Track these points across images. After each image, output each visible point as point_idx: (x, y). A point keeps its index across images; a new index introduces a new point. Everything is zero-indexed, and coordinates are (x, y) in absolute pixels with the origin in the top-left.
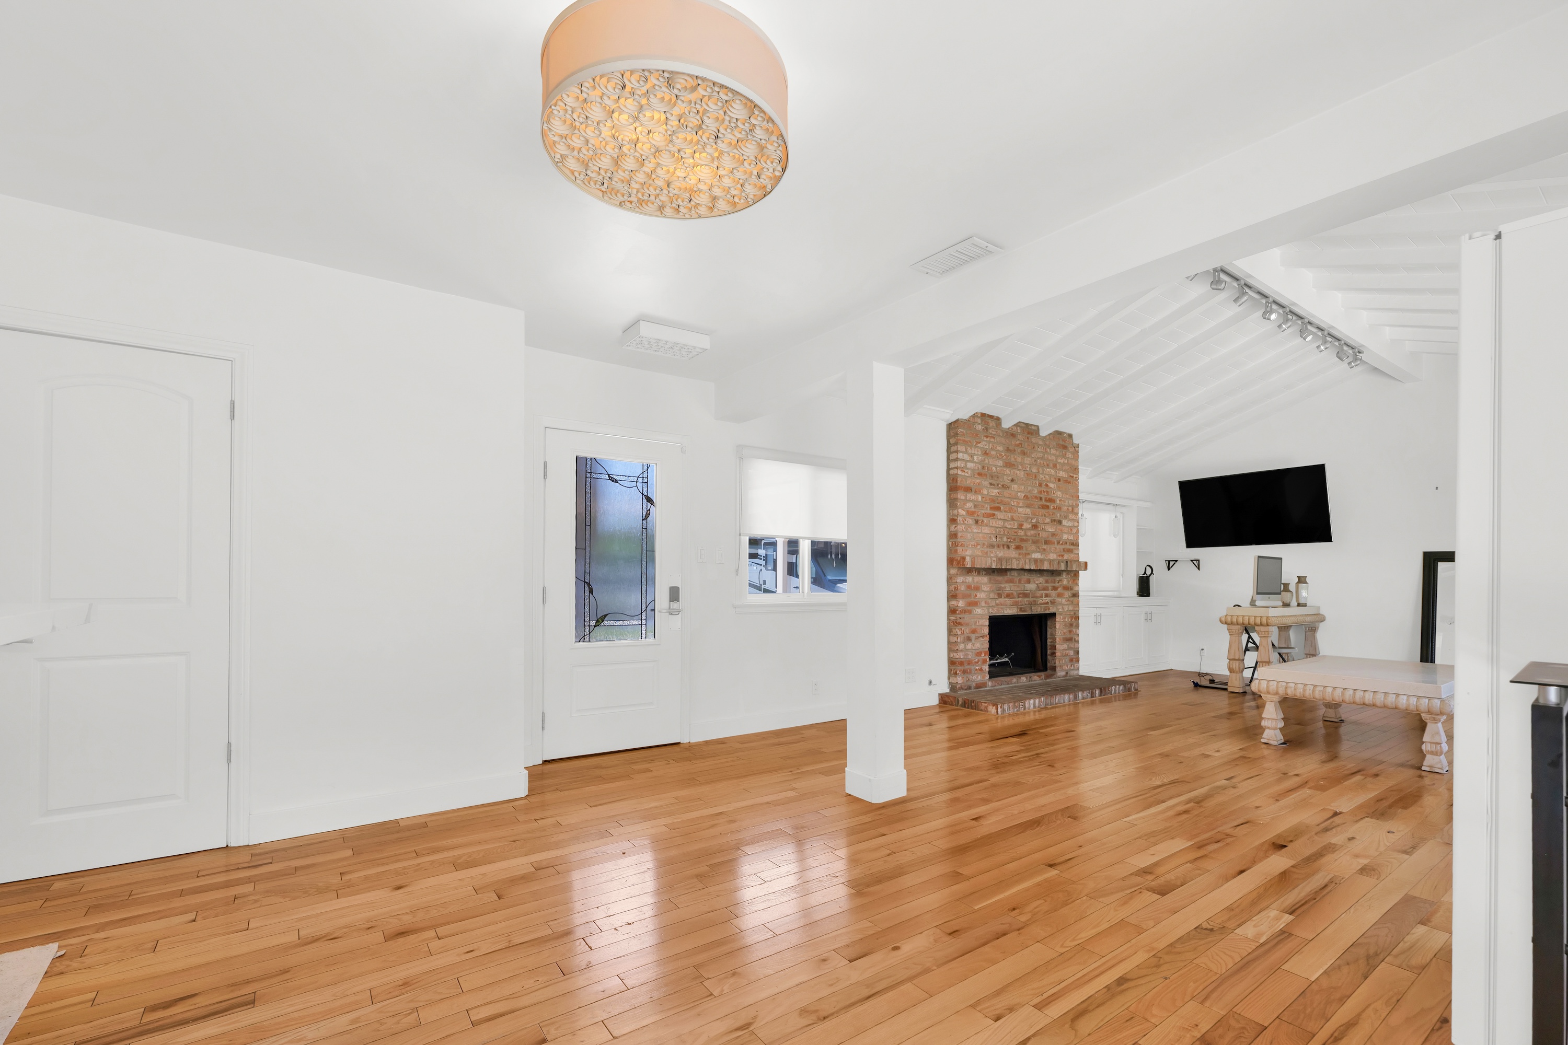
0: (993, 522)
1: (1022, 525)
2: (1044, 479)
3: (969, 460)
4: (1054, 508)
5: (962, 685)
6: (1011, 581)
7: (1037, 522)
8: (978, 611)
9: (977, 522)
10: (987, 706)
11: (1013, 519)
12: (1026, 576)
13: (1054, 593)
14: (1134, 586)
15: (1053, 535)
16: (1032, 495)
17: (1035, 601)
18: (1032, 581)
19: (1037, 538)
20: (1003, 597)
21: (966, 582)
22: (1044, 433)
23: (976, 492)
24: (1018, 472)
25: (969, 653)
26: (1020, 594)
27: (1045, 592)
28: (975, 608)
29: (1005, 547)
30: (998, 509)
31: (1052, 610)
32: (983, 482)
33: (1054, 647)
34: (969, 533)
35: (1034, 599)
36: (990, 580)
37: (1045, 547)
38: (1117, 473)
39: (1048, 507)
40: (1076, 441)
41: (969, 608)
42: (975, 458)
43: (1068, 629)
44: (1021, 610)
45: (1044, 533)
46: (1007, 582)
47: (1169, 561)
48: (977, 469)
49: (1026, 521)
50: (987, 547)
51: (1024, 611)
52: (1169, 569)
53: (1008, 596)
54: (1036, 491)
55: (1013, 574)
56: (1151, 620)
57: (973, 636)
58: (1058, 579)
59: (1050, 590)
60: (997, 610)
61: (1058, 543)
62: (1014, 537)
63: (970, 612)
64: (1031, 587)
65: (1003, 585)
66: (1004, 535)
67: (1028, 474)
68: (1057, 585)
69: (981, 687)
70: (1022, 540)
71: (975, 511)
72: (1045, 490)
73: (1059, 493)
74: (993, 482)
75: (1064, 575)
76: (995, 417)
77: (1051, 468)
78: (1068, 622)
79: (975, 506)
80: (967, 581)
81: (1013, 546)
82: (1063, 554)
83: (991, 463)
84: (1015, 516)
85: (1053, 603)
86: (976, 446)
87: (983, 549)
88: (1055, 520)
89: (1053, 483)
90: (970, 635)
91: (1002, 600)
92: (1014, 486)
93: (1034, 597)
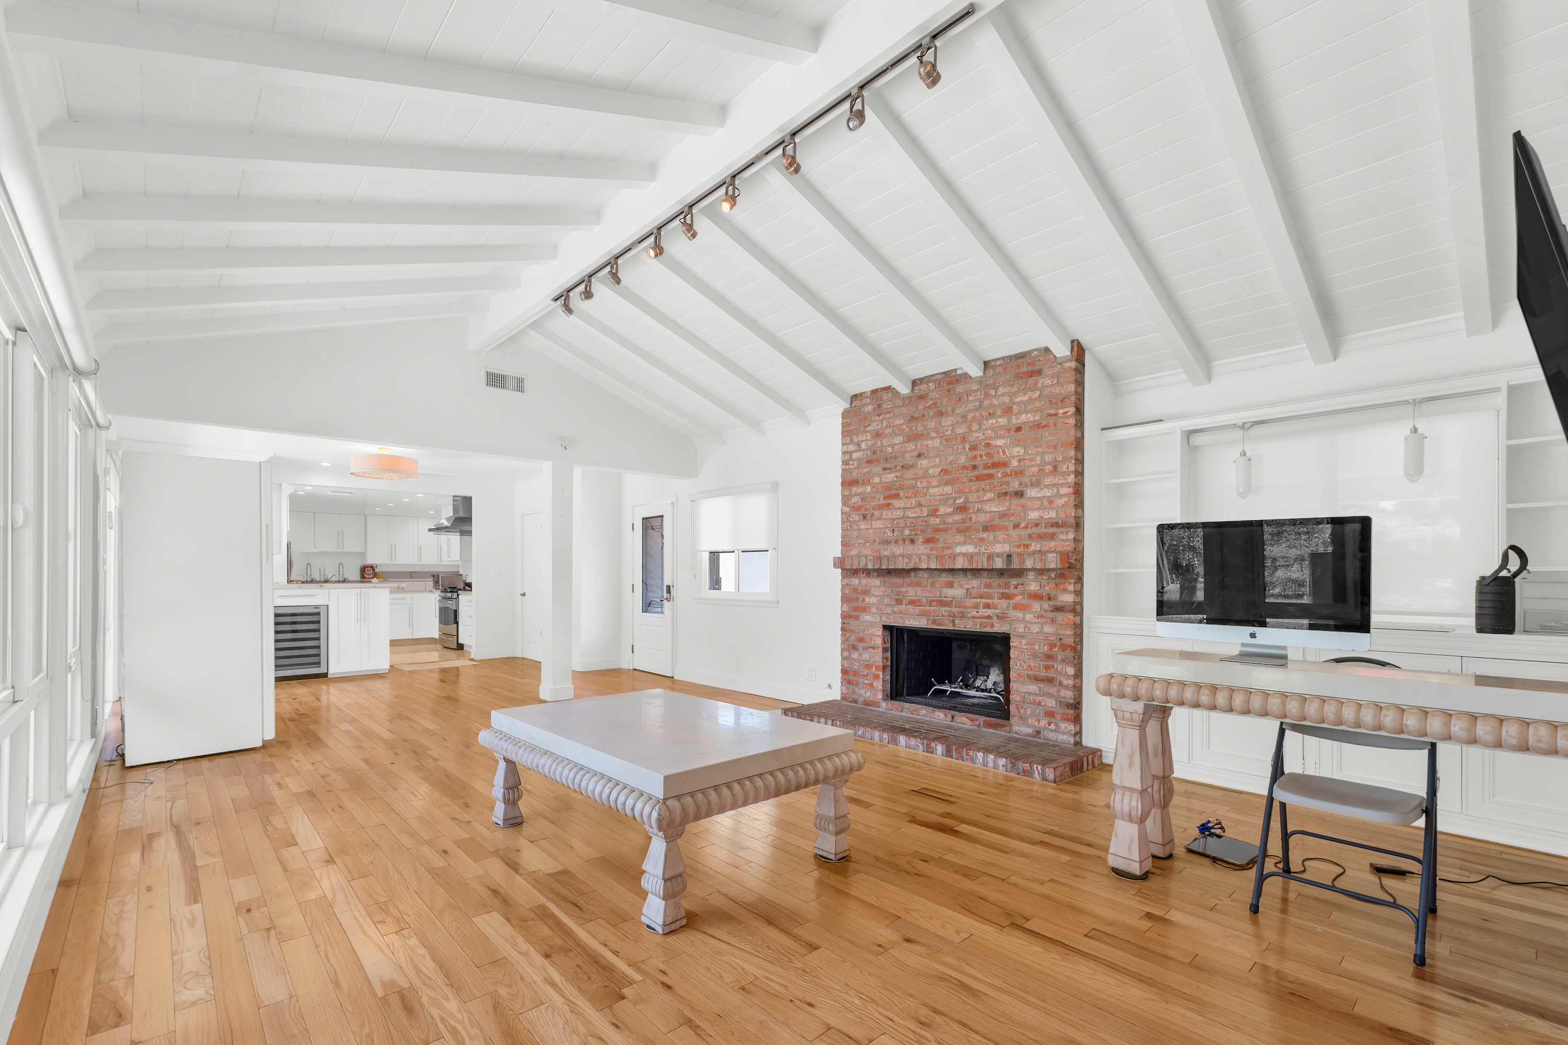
0: (887, 514)
1: (937, 510)
2: (982, 437)
3: (854, 449)
4: (1005, 475)
6: (918, 584)
7: (966, 501)
8: (867, 618)
9: (865, 517)
11: (919, 505)
12: (945, 578)
13: (1004, 603)
15: (1003, 515)
16: (955, 466)
17: (962, 613)
18: (956, 584)
19: (967, 525)
20: (904, 604)
21: (851, 585)
23: (863, 483)
24: (930, 442)
25: (855, 663)
26: (933, 601)
27: (984, 600)
28: (864, 614)
29: (907, 541)
30: (897, 496)
31: (1000, 628)
32: (874, 470)
34: (855, 530)
35: (961, 610)
36: (885, 582)
37: (985, 535)
39: (991, 476)
41: (855, 613)
42: (863, 446)
43: (1042, 663)
44: (934, 622)
45: (983, 516)
46: (910, 585)
48: (865, 456)
49: (944, 504)
50: (879, 544)
51: (940, 625)
53: (912, 602)
54: (963, 459)
55: (920, 575)
57: (861, 645)
58: (1014, 583)
59: (996, 598)
60: (894, 619)
61: (1016, 526)
62: (923, 528)
63: (857, 618)
64: (957, 592)
65: (903, 590)
66: (906, 526)
67: (947, 440)
68: (1012, 590)
69: (869, 705)
70: (937, 530)
71: (862, 506)
72: (983, 453)
74: (888, 465)
75: (1031, 576)
77: (999, 417)
78: (1041, 651)
79: (863, 500)
80: (852, 583)
81: (920, 539)
82: (1026, 543)
83: (885, 444)
84: (923, 500)
85: (1002, 617)
86: (864, 432)
87: (872, 547)
88: (1006, 494)
89: (1003, 437)
90: (856, 643)
91: (902, 607)
92: (923, 462)
93: (960, 607)
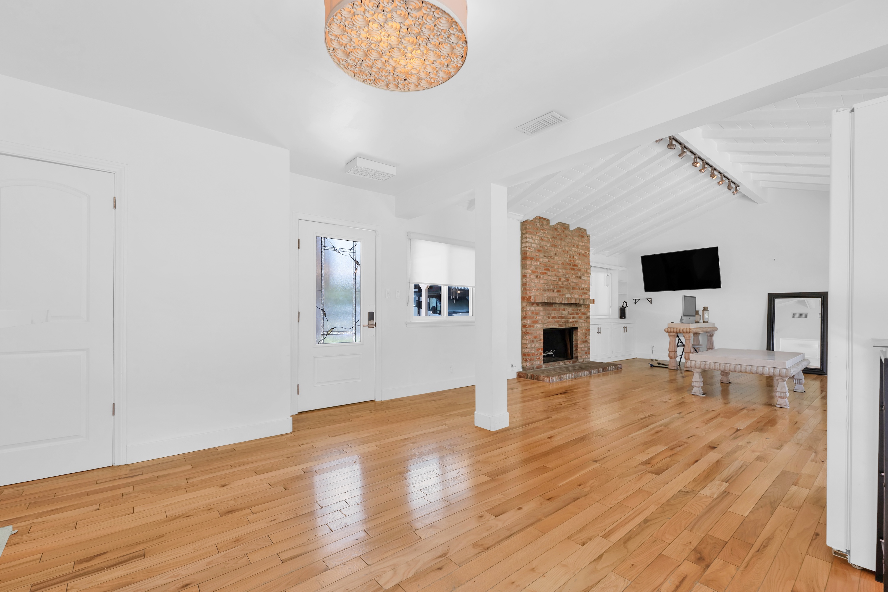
0: (545, 277)
1: (561, 279)
2: (572, 254)
3: (533, 242)
4: (577, 270)
5: (529, 367)
6: (555, 310)
7: (568, 277)
8: (538, 326)
9: (537, 277)
10: (544, 378)
11: (556, 276)
12: (563, 307)
13: (577, 316)
14: (617, 313)
15: (577, 284)
16: (565, 262)
17: (567, 321)
18: (566, 310)
19: (568, 286)
20: (551, 318)
21: (531, 310)
22: (572, 228)
23: (536, 260)
24: (559, 250)
25: (533, 349)
26: (560, 317)
27: (573, 316)
28: (536, 324)
29: (552, 291)
30: (548, 270)
31: (576, 326)
32: (540, 255)
33: (577, 346)
34: (533, 283)
35: (567, 320)
36: (544, 309)
37: (572, 291)
38: (608, 252)
39: (574, 269)
40: (588, 233)
41: (533, 324)
42: (536, 241)
43: (584, 336)
44: (560, 325)
45: (572, 283)
46: (552, 310)
47: (635, 299)
48: (537, 247)
49: (563, 277)
50: (542, 291)
51: (562, 326)
52: (635, 304)
53: (554, 318)
54: (568, 261)
55: (556, 306)
56: (626, 331)
57: (535, 340)
58: (579, 309)
59: (575, 314)
60: (547, 326)
61: (579, 289)
62: (556, 285)
63: (533, 326)
64: (565, 313)
65: (551, 312)
66: (551, 284)
67: (563, 251)
68: (578, 312)
69: (539, 368)
70: (561, 287)
71: (536, 271)
72: (572, 260)
73: (580, 261)
74: (546, 255)
75: (582, 306)
76: (546, 219)
77: (575, 248)
78: (584, 332)
79: (536, 268)
80: (532, 309)
81: (556, 290)
82: (582, 295)
83: (544, 244)
84: (557, 274)
85: (576, 322)
86: (536, 235)
87: (540, 292)
88: (577, 277)
89: (576, 256)
90: (533, 339)
91: (550, 320)
92: (557, 257)
93: (567, 319)
